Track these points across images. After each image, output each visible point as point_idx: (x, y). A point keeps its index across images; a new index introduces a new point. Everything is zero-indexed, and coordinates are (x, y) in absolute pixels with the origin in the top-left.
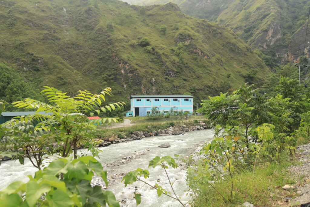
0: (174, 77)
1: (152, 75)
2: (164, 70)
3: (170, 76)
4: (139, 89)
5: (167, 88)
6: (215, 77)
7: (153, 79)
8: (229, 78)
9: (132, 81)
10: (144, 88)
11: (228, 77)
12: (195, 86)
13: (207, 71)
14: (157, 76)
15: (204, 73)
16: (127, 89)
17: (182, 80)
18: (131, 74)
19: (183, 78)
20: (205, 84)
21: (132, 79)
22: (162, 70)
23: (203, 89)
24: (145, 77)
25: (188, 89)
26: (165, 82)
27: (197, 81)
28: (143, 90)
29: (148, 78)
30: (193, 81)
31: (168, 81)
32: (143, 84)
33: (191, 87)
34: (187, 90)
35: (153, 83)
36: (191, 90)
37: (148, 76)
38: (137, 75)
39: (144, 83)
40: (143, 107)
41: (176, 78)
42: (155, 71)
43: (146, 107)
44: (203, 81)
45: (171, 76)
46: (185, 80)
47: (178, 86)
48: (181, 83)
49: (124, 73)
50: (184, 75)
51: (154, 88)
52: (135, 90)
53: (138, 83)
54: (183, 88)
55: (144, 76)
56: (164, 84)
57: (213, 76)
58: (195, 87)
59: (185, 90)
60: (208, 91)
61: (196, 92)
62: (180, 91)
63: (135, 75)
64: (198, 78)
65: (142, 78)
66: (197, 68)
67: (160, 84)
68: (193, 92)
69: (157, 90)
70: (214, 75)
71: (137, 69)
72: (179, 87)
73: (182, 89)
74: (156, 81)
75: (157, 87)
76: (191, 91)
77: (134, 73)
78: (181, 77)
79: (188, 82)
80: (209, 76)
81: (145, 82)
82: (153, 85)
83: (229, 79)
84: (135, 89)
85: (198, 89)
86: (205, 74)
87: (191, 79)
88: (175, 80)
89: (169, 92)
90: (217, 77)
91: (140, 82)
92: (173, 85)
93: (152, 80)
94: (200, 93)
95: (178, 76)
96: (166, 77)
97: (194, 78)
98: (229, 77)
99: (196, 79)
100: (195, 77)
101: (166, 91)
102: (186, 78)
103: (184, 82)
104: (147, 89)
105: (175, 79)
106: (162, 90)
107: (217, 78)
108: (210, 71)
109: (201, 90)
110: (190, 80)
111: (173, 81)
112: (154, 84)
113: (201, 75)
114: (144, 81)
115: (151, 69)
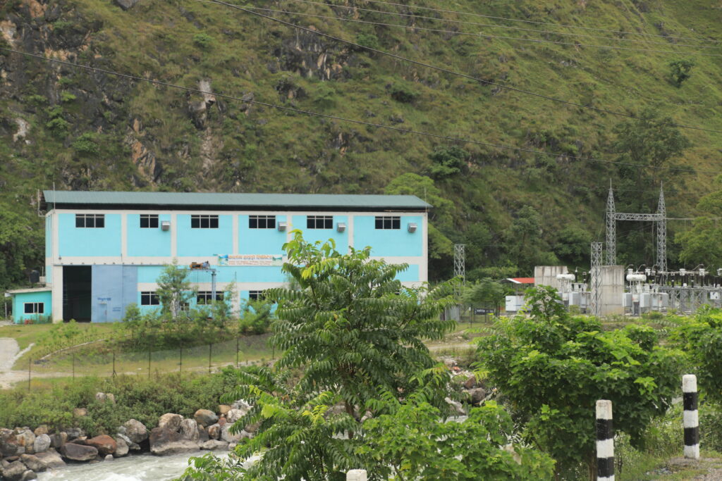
0: (335, 76)
1: (196, 60)
2: (276, 34)
3: (310, 74)
4: (112, 148)
5: (287, 146)
6: (589, 79)
7: (205, 87)
8: (678, 85)
9: (68, 95)
10: (147, 141)
11: (676, 78)
12: (461, 135)
13: (545, 44)
14: (228, 73)
15: (526, 56)
16: (35, 148)
17: (388, 99)
18: (63, 55)
19: (388, 86)
20: (526, 125)
21: (66, 86)
22: (264, 32)
23: (511, 154)
24: (156, 74)
25: (421, 152)
26: (279, 109)
27: (478, 107)
28: (136, 157)
29: (173, 79)
30: (456, 103)
31: (296, 103)
32: (140, 118)
33: (437, 140)
34: (410, 160)
35: (204, 116)
36: (439, 159)
37: (174, 70)
38: (102, 63)
39: (147, 110)
40: (118, 262)
41: (350, 83)
42: (214, 40)
43: (133, 266)
44: (515, 108)
45: (320, 74)
46: (401, 97)
47: (356, 134)
48: (379, 117)
49: (19, 45)
50: (398, 68)
51: (206, 147)
52: (83, 153)
53: (107, 114)
54: (390, 144)
55: (147, 67)
56: (271, 122)
57: (581, 73)
58: (459, 142)
59: (401, 159)
60: (539, 165)
61: (465, 170)
62: (367, 163)
63: (90, 57)
64: (486, 90)
65: (130, 77)
66: (480, 28)
67: (248, 119)
68: (449, 171)
69: (225, 156)
70: (588, 70)
71: (99, 25)
72: (361, 139)
73: (382, 154)
74: (222, 104)
75: (228, 138)
76: (436, 168)
77: (80, 44)
78: (378, 77)
79: (420, 108)
80: (554, 74)
81: (151, 103)
82: (200, 127)
83: (683, 96)
84: (85, 146)
85: (482, 157)
86: (527, 63)
87: (444, 94)
88: (339, 99)
89: (303, 171)
90: (602, 79)
91: (122, 106)
92: (327, 130)
93: (198, 93)
94: (491, 179)
95: (362, 70)
96: (286, 75)
97: (458, 89)
98: (684, 82)
99: (474, 89)
100: (464, 79)
101: (279, 162)
102: (411, 88)
103: (399, 111)
104: (165, 151)
105: (340, 93)
106: (259, 156)
107: (602, 89)
108: (564, 47)
109: (501, 158)
110: (432, 97)
111: (324, 104)
112: (209, 118)
113: (503, 67)
114: (144, 101)
115: (192, 27)
